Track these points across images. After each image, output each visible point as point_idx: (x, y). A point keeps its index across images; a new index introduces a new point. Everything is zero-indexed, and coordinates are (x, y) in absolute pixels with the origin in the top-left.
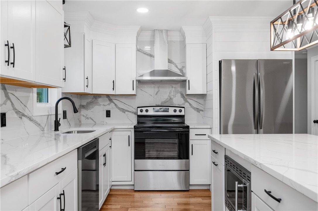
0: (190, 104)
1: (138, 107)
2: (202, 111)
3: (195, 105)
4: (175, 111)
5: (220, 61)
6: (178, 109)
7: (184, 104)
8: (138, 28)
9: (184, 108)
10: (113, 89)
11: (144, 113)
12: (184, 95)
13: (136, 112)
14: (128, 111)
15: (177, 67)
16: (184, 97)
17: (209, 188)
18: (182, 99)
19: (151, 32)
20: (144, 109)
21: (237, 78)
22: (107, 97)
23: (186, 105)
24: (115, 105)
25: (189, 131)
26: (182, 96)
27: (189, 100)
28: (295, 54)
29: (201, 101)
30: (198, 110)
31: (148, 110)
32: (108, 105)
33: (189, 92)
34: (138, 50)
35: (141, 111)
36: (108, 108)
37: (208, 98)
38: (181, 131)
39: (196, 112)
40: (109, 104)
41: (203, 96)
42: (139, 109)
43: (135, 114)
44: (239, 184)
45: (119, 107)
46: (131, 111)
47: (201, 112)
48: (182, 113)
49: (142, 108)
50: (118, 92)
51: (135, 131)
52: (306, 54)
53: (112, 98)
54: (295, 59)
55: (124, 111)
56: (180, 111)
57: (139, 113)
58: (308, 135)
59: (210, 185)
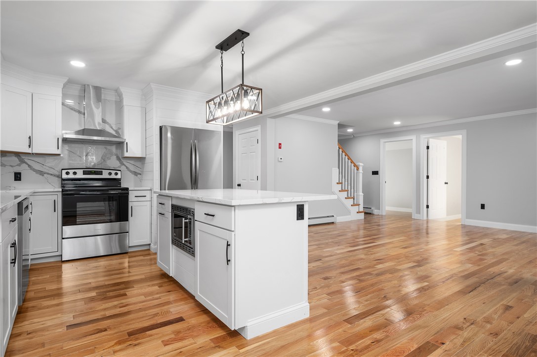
0: (127, 167)
1: (62, 169)
2: (140, 174)
3: (132, 168)
4: (110, 174)
5: (160, 127)
6: (113, 172)
7: (120, 167)
8: (65, 80)
9: (120, 171)
10: (30, 146)
11: (71, 176)
12: (121, 158)
13: (59, 175)
14: (48, 174)
15: (112, 128)
16: (120, 160)
17: (148, 248)
18: (118, 162)
19: (80, 86)
20: (71, 172)
21: (173, 144)
22: (15, 157)
23: (123, 168)
24: (29, 166)
25: (128, 193)
26: (118, 159)
27: (125, 163)
28: (223, 127)
29: (138, 164)
30: (136, 174)
31: (76, 173)
32: (17, 165)
33: (126, 155)
34: (63, 104)
35: (67, 173)
36: (17, 170)
37: (147, 161)
38: (120, 194)
39: (133, 175)
40: (19, 165)
41: (141, 160)
42: (64, 172)
43: (58, 177)
44: (185, 219)
45: (34, 169)
46: (52, 173)
47: (138, 175)
48: (119, 176)
49: (68, 171)
50: (36, 150)
51: (63, 195)
52: (232, 128)
53: (23, 158)
54: (224, 131)
55: (41, 173)
56: (116, 174)
57: (65, 176)
58: (233, 189)
59: (150, 244)
